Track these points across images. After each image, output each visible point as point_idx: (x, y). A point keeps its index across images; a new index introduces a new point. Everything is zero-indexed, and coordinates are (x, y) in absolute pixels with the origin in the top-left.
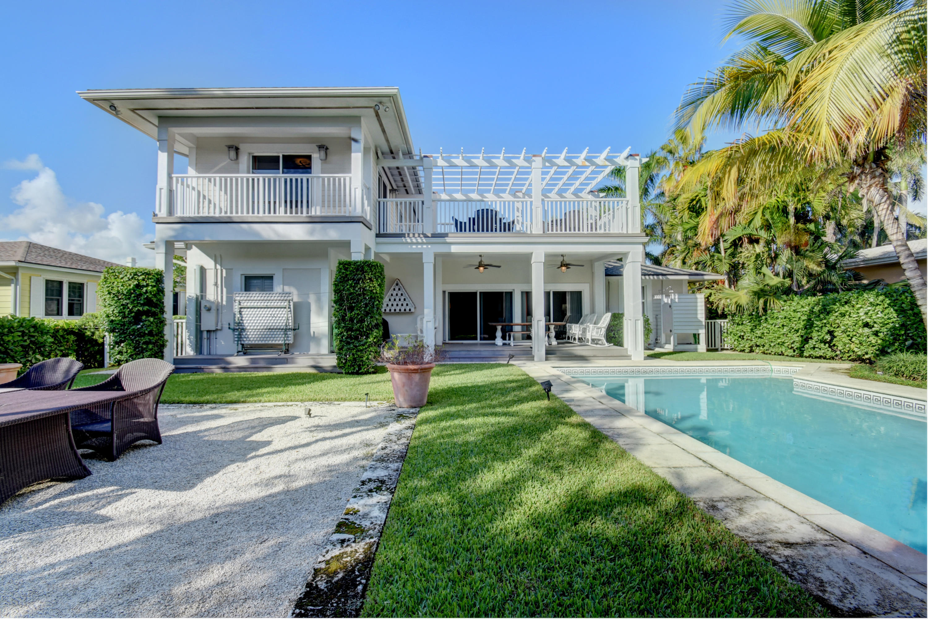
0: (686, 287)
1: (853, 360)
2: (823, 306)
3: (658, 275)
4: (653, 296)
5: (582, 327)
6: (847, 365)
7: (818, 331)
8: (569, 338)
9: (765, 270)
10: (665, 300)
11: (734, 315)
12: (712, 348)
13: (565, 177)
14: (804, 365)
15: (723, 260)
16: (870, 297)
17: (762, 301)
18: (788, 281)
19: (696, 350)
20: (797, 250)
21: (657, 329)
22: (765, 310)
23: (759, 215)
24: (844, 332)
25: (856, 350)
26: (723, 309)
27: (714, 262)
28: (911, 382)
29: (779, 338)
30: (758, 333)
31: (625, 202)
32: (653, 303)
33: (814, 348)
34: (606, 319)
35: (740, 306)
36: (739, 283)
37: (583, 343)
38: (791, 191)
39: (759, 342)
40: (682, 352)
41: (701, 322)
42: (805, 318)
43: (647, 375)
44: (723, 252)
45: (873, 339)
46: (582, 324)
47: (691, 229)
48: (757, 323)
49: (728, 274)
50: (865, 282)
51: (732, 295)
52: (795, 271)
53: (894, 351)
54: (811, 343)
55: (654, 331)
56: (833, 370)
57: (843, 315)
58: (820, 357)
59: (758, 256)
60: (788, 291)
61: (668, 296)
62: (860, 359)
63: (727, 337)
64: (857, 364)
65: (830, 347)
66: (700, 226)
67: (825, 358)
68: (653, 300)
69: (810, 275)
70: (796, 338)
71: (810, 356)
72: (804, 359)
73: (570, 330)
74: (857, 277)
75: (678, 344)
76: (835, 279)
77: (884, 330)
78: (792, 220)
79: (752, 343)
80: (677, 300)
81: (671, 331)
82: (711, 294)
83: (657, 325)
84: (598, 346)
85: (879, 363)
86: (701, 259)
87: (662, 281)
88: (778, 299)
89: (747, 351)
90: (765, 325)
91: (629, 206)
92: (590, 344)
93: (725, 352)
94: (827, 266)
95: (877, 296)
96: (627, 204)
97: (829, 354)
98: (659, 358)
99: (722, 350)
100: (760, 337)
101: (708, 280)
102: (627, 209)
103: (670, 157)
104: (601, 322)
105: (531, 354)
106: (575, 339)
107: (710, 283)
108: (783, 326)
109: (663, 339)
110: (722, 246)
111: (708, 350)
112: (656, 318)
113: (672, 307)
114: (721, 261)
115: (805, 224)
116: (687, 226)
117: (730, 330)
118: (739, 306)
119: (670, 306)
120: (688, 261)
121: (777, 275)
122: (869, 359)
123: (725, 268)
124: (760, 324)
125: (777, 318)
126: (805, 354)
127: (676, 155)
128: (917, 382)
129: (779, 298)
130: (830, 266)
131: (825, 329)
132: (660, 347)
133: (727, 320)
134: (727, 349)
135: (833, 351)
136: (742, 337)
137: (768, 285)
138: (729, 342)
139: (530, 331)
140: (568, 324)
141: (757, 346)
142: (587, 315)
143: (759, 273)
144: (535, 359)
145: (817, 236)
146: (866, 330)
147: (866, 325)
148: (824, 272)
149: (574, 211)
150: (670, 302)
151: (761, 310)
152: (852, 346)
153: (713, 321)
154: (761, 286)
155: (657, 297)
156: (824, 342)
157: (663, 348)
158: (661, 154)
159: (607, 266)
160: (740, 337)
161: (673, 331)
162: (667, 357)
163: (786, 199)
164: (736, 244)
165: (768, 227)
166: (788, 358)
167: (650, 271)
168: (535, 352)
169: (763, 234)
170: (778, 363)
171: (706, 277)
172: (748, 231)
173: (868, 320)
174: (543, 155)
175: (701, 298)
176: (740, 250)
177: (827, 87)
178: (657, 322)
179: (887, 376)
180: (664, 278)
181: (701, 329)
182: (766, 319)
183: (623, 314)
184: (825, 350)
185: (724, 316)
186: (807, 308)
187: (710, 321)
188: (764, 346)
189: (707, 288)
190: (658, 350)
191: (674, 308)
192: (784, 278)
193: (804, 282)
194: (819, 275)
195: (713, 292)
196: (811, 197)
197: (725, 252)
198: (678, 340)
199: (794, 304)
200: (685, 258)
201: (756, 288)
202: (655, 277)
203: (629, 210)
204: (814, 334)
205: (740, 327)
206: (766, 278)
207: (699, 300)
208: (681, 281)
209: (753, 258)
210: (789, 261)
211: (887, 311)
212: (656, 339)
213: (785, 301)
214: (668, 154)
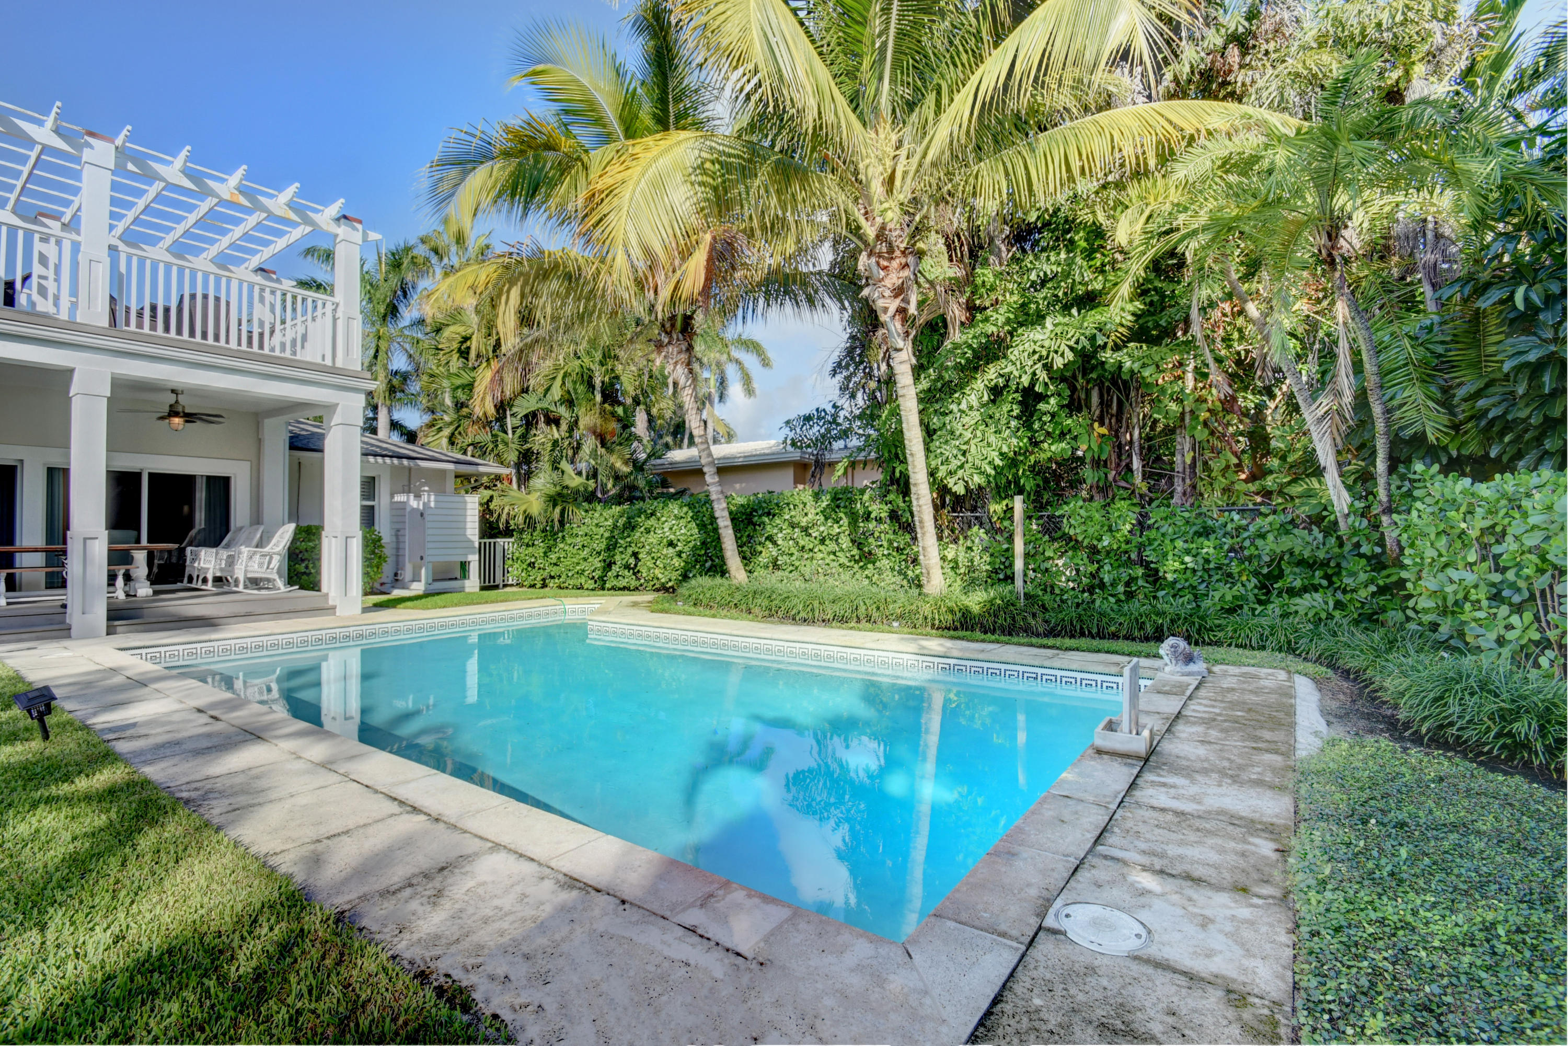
0: (451, 483)
1: (658, 590)
2: (628, 518)
3: (400, 457)
4: (392, 496)
5: (224, 554)
6: (650, 597)
7: (622, 553)
8: (190, 580)
9: (564, 465)
10: (414, 503)
11: (522, 531)
12: (489, 586)
13: (192, 218)
14: (603, 600)
15: (511, 445)
16: (674, 507)
17: (558, 510)
18: (591, 484)
19: (461, 590)
20: (602, 440)
21: (397, 556)
22: (562, 523)
23: (558, 381)
24: (649, 553)
25: (660, 576)
26: (507, 522)
27: (497, 446)
28: (708, 612)
29: (578, 564)
30: (553, 557)
31: (329, 307)
32: (392, 509)
33: (617, 576)
34: (284, 535)
35: (531, 518)
36: (532, 482)
37: (226, 589)
38: (598, 356)
39: (555, 571)
40: (438, 594)
41: (472, 542)
42: (607, 535)
43: (365, 641)
44: (510, 432)
45: (677, 562)
46: (228, 546)
47: (463, 387)
48: (551, 542)
49: (518, 466)
50: (672, 490)
51: (520, 499)
52: (600, 470)
53: (694, 576)
54: (615, 568)
55: (391, 560)
56: (635, 604)
57: (648, 531)
58: (624, 588)
59: (555, 443)
60: (591, 497)
61: (418, 496)
62: (664, 589)
63: (512, 566)
64: (660, 594)
65: (634, 574)
66: (476, 384)
67: (628, 589)
68: (392, 503)
69: (617, 478)
70: (597, 563)
71: (613, 588)
72: (606, 592)
73: (194, 560)
74: (665, 484)
75: (434, 580)
76: (641, 483)
77: (686, 549)
78: (598, 398)
79: (546, 574)
80: (432, 504)
81: (422, 558)
82: (492, 497)
83: (398, 549)
84: (263, 592)
85: (680, 591)
86: (478, 439)
87: (410, 469)
88: (578, 508)
89: (539, 585)
90: (562, 546)
91: (339, 314)
92: (241, 588)
93: (508, 589)
94: (634, 466)
95: (681, 507)
96: (335, 310)
97: (634, 583)
98: (394, 607)
99: (505, 586)
100: (555, 564)
101: (488, 474)
102: (335, 320)
103: (434, 259)
104: (274, 541)
105: (64, 622)
106: (205, 581)
107: (492, 480)
108: (583, 546)
109: (407, 574)
110: (510, 422)
111: (483, 588)
112: (397, 536)
113: (425, 515)
114: (506, 444)
115: (612, 405)
116: (458, 382)
117: (517, 554)
118: (528, 518)
119: (422, 515)
120: (459, 440)
121: (579, 474)
122: (672, 587)
123: (512, 457)
124: (555, 545)
125: (577, 535)
126: (608, 585)
127: (446, 260)
128: (713, 612)
129: (579, 506)
130: (638, 467)
131: (630, 550)
132: (403, 588)
133: (512, 540)
134: (512, 585)
135: (638, 579)
136: (533, 565)
137: (567, 487)
138: (515, 572)
139: (63, 565)
140: (189, 549)
141: (552, 577)
142: (241, 528)
143: (557, 468)
144: (73, 632)
145: (626, 424)
146: (671, 550)
147: (671, 544)
148: (631, 473)
149: (205, 297)
150: (421, 507)
151: (557, 523)
152: (657, 571)
153: (492, 541)
154: (558, 488)
155: (399, 498)
156: (627, 567)
157: (408, 588)
158: (421, 251)
159: (297, 431)
160: (529, 565)
161: (426, 559)
162: (409, 604)
163: (592, 367)
164: (530, 420)
165: (569, 402)
166: (587, 592)
167: (386, 449)
168: (74, 617)
169: (563, 411)
170: (574, 600)
171: (482, 469)
172: (544, 405)
173: (672, 537)
174: (119, 141)
175: (472, 503)
176: (533, 431)
177: (626, 193)
178: (398, 542)
179: (686, 607)
180: (412, 463)
181: (474, 553)
182: (563, 537)
183: (320, 528)
184: (628, 579)
185: (508, 533)
186: (610, 522)
187: (487, 541)
188: (560, 576)
189: (487, 488)
190: (397, 593)
191: (427, 518)
192: (587, 479)
193: (610, 485)
194: (626, 477)
195: (495, 494)
196: (619, 368)
197: (514, 432)
198: (434, 573)
199: (597, 515)
200: (453, 434)
201: (552, 490)
202: (396, 461)
203: (340, 323)
204: (618, 558)
205: (530, 549)
206: (565, 476)
207: (469, 506)
208: (443, 472)
209: (549, 446)
210: (594, 454)
211: (689, 526)
212: (396, 574)
213: (587, 511)
214: (432, 254)
